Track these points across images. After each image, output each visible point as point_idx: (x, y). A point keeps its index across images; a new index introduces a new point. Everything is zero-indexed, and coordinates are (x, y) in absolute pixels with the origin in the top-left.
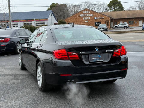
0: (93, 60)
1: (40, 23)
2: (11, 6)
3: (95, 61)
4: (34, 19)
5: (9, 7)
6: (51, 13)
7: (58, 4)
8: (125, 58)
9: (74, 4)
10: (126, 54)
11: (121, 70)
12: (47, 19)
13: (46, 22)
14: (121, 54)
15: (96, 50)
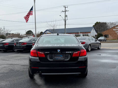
0: (56, 58)
1: (85, 35)
2: (66, 24)
3: (57, 59)
4: (79, 32)
5: (65, 25)
6: (93, 28)
7: (100, 23)
8: (85, 58)
9: (112, 22)
10: (86, 55)
11: (78, 67)
12: (90, 32)
13: (89, 34)
14: (80, 55)
15: (58, 51)
